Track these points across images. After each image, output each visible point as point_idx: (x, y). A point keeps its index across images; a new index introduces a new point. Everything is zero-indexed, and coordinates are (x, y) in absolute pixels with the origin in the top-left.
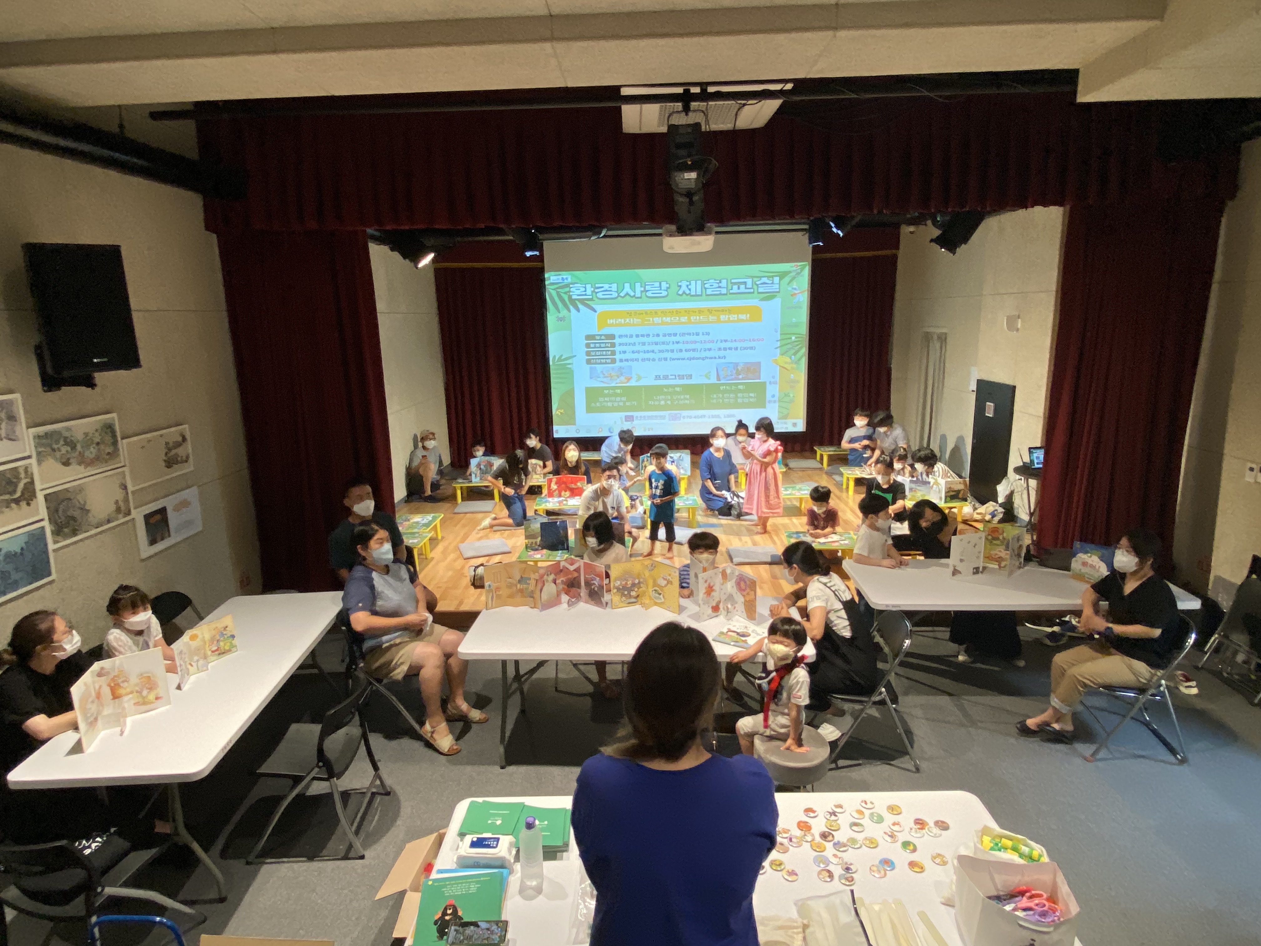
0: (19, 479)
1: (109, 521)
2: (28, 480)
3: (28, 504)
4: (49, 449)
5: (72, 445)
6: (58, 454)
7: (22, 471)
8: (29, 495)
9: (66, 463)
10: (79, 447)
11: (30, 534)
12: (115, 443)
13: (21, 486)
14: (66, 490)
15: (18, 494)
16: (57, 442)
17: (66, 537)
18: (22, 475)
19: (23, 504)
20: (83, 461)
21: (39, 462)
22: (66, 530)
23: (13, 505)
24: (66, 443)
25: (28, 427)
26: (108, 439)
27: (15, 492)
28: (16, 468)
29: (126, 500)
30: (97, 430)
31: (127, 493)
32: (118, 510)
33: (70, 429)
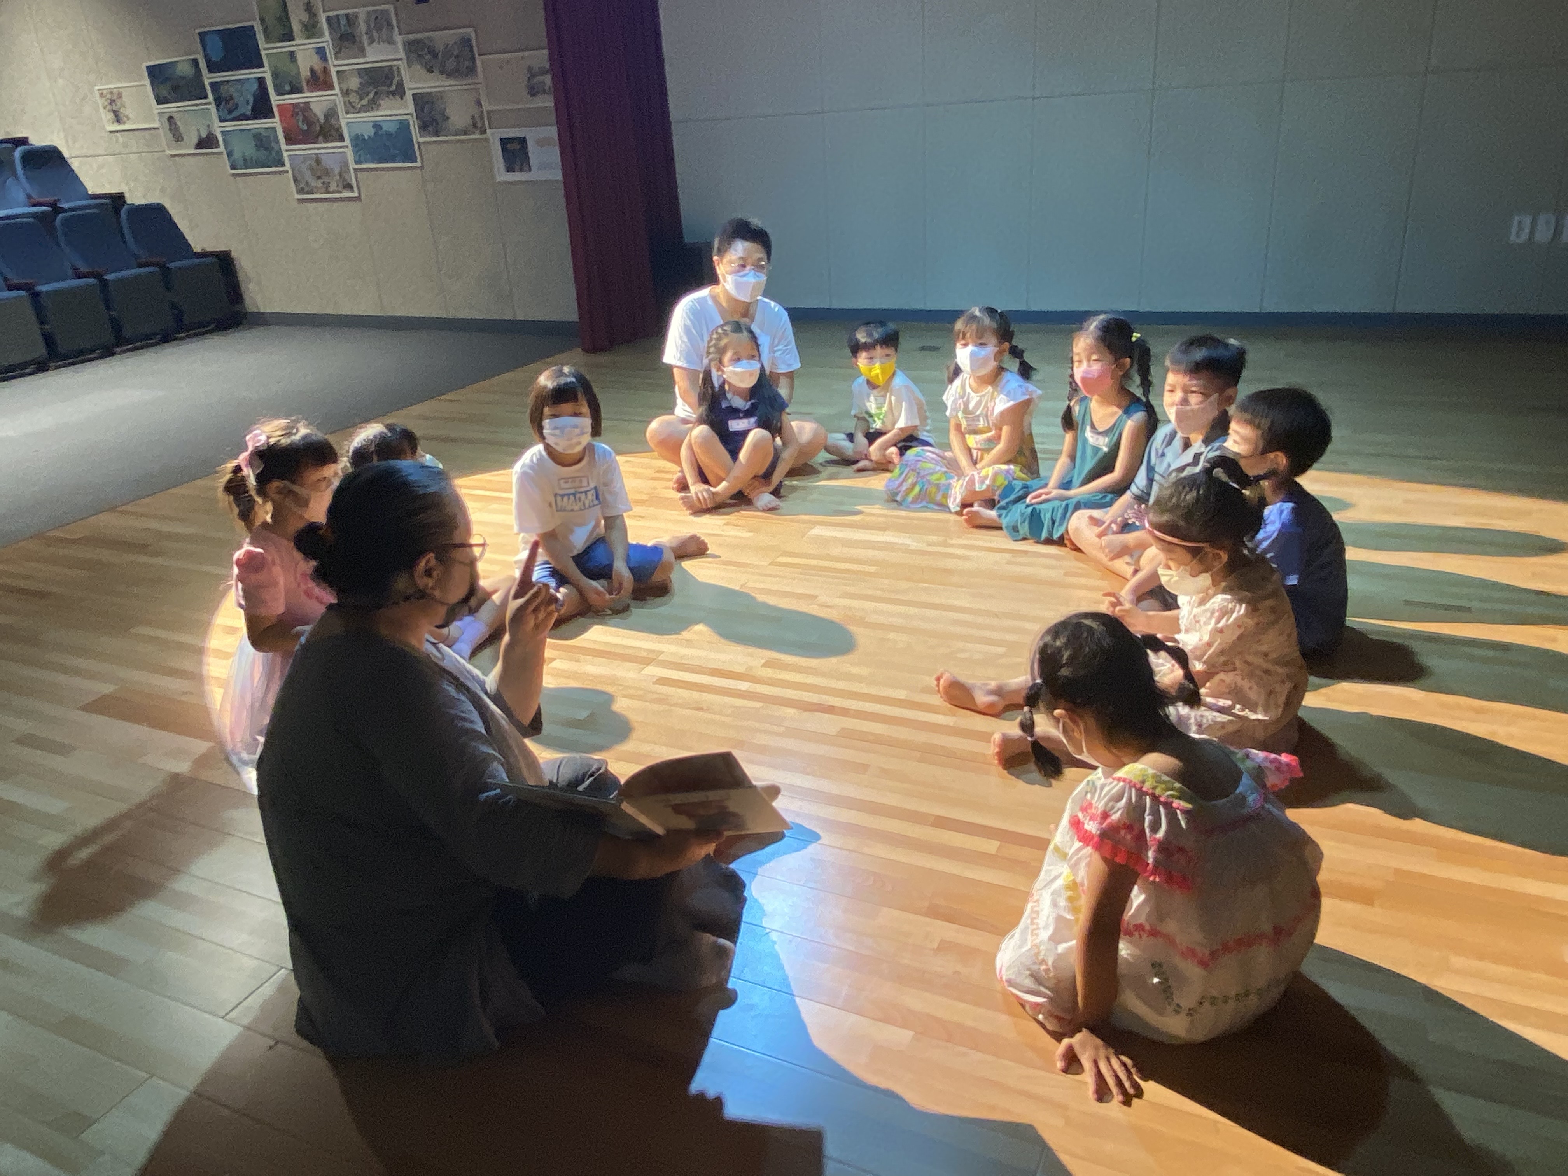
0: (393, 76)
1: (465, 133)
2: (400, 78)
3: (402, 98)
4: (416, 55)
5: (433, 53)
6: (423, 61)
7: (395, 68)
8: (400, 92)
9: (430, 70)
10: (440, 57)
11: (401, 122)
12: (473, 59)
13: (395, 82)
14: (430, 94)
15: (394, 87)
16: (422, 49)
17: (430, 134)
19: (398, 97)
21: (409, 64)
22: (430, 129)
23: (391, 97)
24: (429, 52)
26: (467, 53)
27: (391, 84)
28: (390, 66)
29: (482, 118)
30: (455, 43)
31: (482, 112)
32: (475, 125)
33: (431, 39)
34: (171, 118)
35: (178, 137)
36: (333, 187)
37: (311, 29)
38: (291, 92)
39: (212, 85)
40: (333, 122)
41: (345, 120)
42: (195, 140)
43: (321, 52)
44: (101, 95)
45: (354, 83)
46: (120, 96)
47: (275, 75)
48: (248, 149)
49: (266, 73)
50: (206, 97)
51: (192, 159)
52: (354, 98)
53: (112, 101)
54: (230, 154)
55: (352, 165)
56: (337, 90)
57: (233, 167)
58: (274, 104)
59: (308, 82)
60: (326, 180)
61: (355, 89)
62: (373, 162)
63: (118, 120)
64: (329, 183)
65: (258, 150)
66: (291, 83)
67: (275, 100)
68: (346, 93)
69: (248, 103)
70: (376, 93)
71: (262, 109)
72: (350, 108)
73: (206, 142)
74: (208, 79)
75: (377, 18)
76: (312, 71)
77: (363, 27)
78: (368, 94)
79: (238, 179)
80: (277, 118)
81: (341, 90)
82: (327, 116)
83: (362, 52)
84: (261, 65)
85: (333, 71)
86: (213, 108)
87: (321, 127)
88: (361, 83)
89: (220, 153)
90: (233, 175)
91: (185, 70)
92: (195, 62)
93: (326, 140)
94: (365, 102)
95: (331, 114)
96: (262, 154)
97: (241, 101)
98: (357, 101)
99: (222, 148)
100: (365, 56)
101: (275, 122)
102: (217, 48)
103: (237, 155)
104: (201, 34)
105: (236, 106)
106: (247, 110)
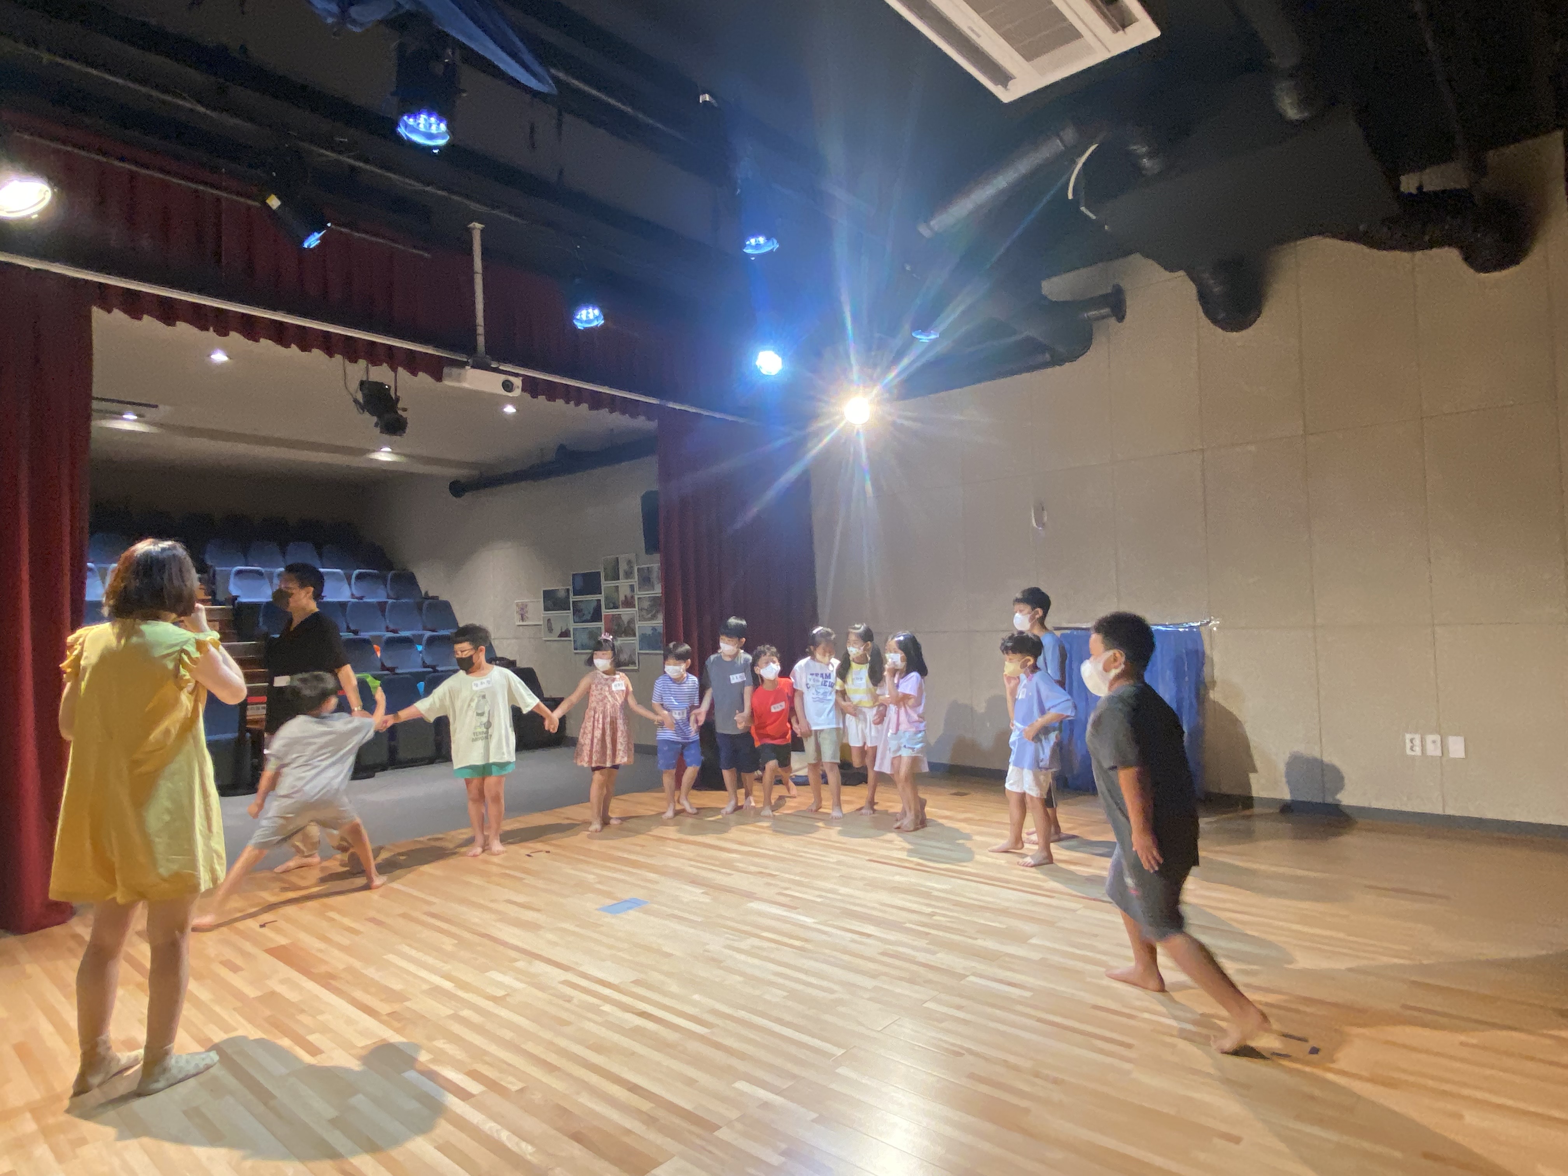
34: (549, 620)
35: (550, 630)
37: (628, 575)
38: (613, 608)
39: (573, 602)
40: (632, 625)
41: (638, 625)
42: (559, 633)
43: (632, 587)
44: (517, 605)
45: (646, 604)
46: (527, 605)
47: (606, 598)
48: (584, 638)
49: (602, 597)
50: (569, 609)
51: (555, 644)
52: (644, 613)
53: (522, 609)
54: (575, 641)
55: (637, 650)
56: (637, 609)
57: (575, 649)
58: (603, 614)
59: (622, 604)
61: (645, 608)
62: (649, 649)
63: (523, 619)
66: (614, 603)
67: (605, 612)
68: (641, 609)
69: (589, 613)
71: (596, 616)
72: (642, 618)
73: (565, 634)
74: (572, 598)
76: (626, 596)
78: (652, 611)
79: (577, 656)
80: (603, 622)
81: (639, 608)
82: (629, 622)
84: (601, 593)
85: (636, 597)
86: (571, 615)
87: (625, 629)
88: (649, 605)
89: (570, 641)
90: (576, 653)
91: (562, 594)
92: (568, 590)
93: (626, 636)
94: (649, 616)
95: (631, 621)
97: (586, 612)
98: (646, 614)
99: (572, 638)
100: (653, 589)
101: (601, 625)
102: (580, 583)
103: (579, 644)
104: (574, 575)
105: (584, 615)
106: (589, 617)
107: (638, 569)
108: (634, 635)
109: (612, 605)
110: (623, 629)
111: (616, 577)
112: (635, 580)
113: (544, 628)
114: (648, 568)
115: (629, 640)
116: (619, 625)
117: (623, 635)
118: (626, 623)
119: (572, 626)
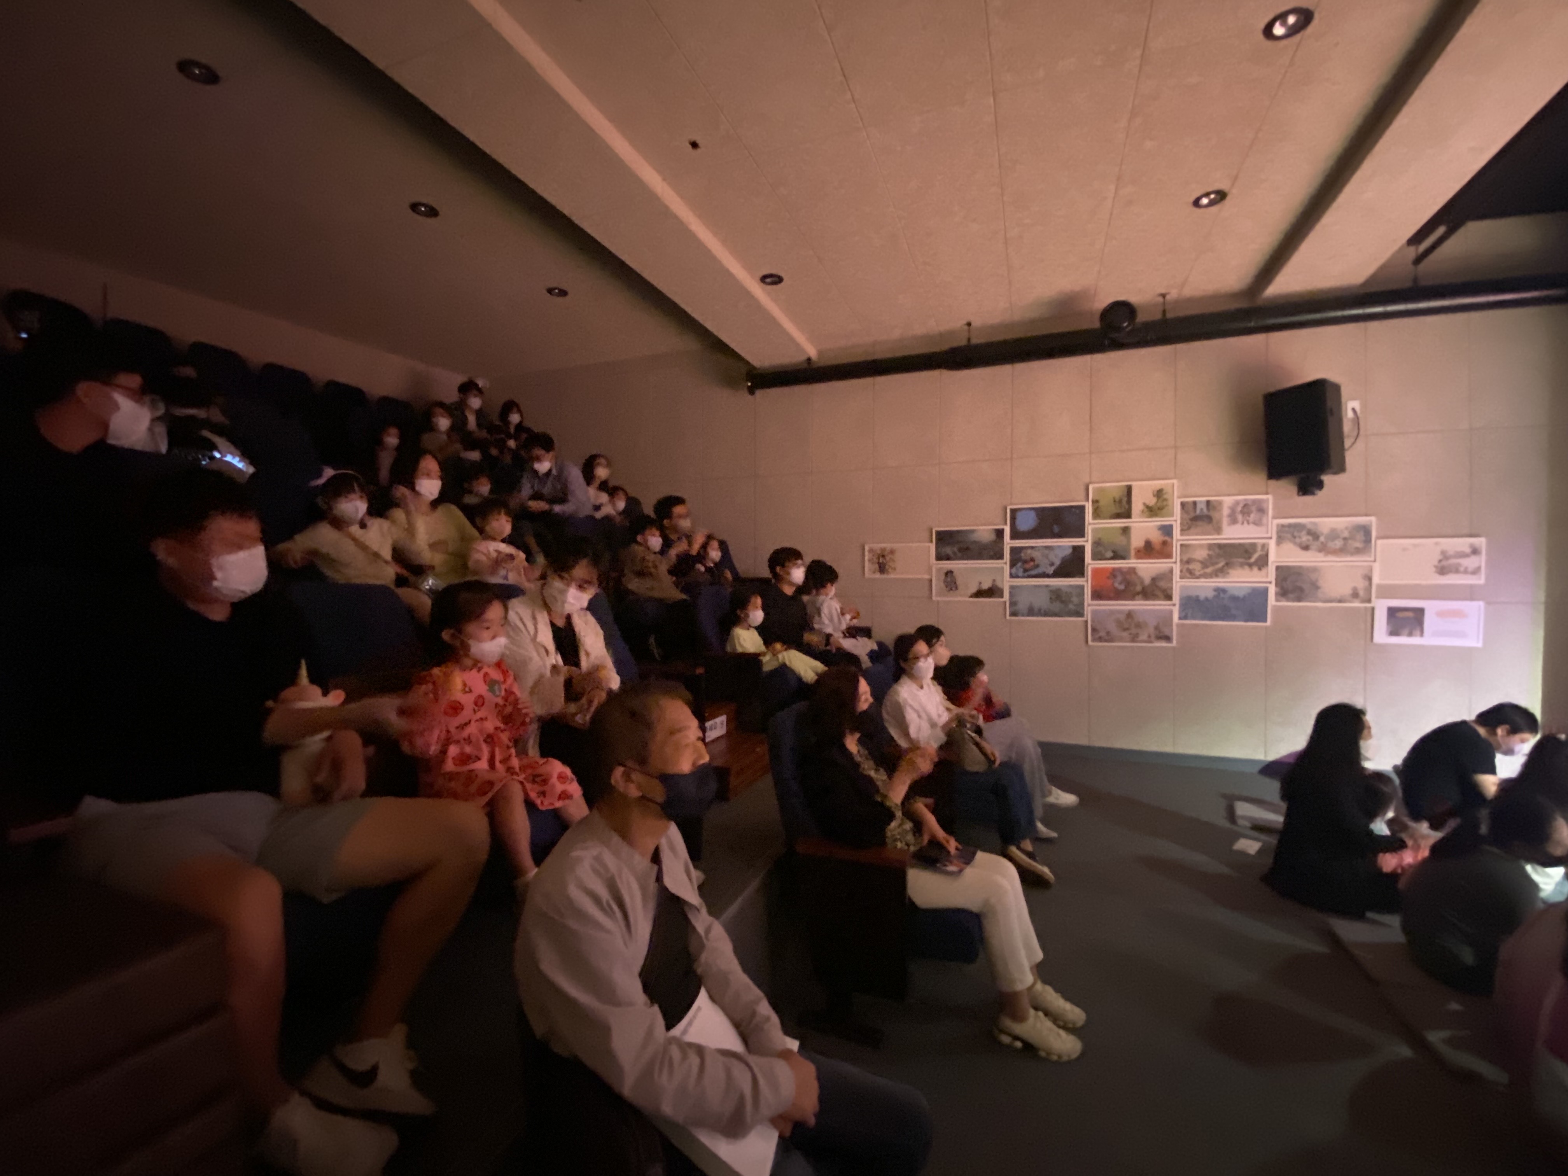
0: (1255, 551)
1: (1340, 601)
2: (1264, 553)
3: (1260, 569)
4: (1289, 536)
5: (1315, 535)
6: (1298, 540)
7: (1259, 545)
8: (1262, 562)
9: (1306, 548)
10: (1322, 539)
11: (1256, 589)
12: (1368, 540)
13: (1256, 556)
14: (1300, 567)
15: (1253, 560)
16: (1300, 532)
17: (1288, 600)
18: (1259, 548)
19: (1255, 569)
20: (1324, 549)
21: (1278, 543)
22: (1291, 596)
23: (1246, 567)
24: (1309, 534)
25: (1274, 517)
26: (1360, 536)
27: (1250, 558)
29: (1368, 589)
30: (1346, 528)
31: (1370, 584)
32: (1355, 595)
33: (1315, 524)
34: (949, 573)
35: (953, 588)
36: (1144, 637)
37: (1157, 511)
38: (1112, 558)
39: (1012, 549)
40: (1162, 584)
41: (1179, 584)
42: (973, 591)
43: (1166, 528)
44: (871, 550)
45: (1201, 554)
46: (892, 551)
47: (1097, 544)
48: (1040, 601)
49: (1087, 542)
50: (1001, 557)
51: (960, 606)
52: (1197, 566)
53: (882, 556)
54: (1013, 604)
55: (1175, 621)
56: (1176, 559)
57: (1014, 614)
58: (1089, 567)
59: (1138, 551)
60: (1134, 631)
61: (1200, 558)
62: (1204, 619)
63: (882, 570)
64: (1137, 635)
65: (1052, 602)
66: (1114, 552)
67: (1093, 563)
68: (1187, 562)
69: (1053, 565)
70: (1227, 564)
71: (1072, 570)
72: (1188, 573)
73: (988, 593)
74: (1008, 542)
75: (1245, 506)
76: (1148, 542)
77: (1226, 511)
78: (1213, 564)
79: (1017, 624)
80: (1088, 579)
81: (1181, 561)
82: (1156, 580)
83: (1218, 530)
84: (1083, 537)
85: (1176, 544)
86: (1007, 568)
87: (1143, 589)
88: (1209, 555)
89: (1003, 603)
90: (1011, 621)
91: (983, 537)
92: (1000, 531)
93: (1147, 599)
95: (1161, 578)
96: (1057, 606)
97: (1044, 562)
98: (1200, 569)
99: (1005, 599)
100: (1220, 534)
101: (1084, 581)
102: (1027, 522)
103: (1022, 606)
104: (1014, 512)
105: (1037, 566)
106: (1051, 570)
107: (1183, 505)
108: (1169, 597)
109: (1109, 554)
110: (1139, 588)
111: (1128, 515)
112: (1175, 519)
113: (937, 584)
114: (1208, 502)
115: (1158, 605)
116: (1128, 584)
117: (1137, 597)
118: (1147, 581)
119: (1006, 583)
